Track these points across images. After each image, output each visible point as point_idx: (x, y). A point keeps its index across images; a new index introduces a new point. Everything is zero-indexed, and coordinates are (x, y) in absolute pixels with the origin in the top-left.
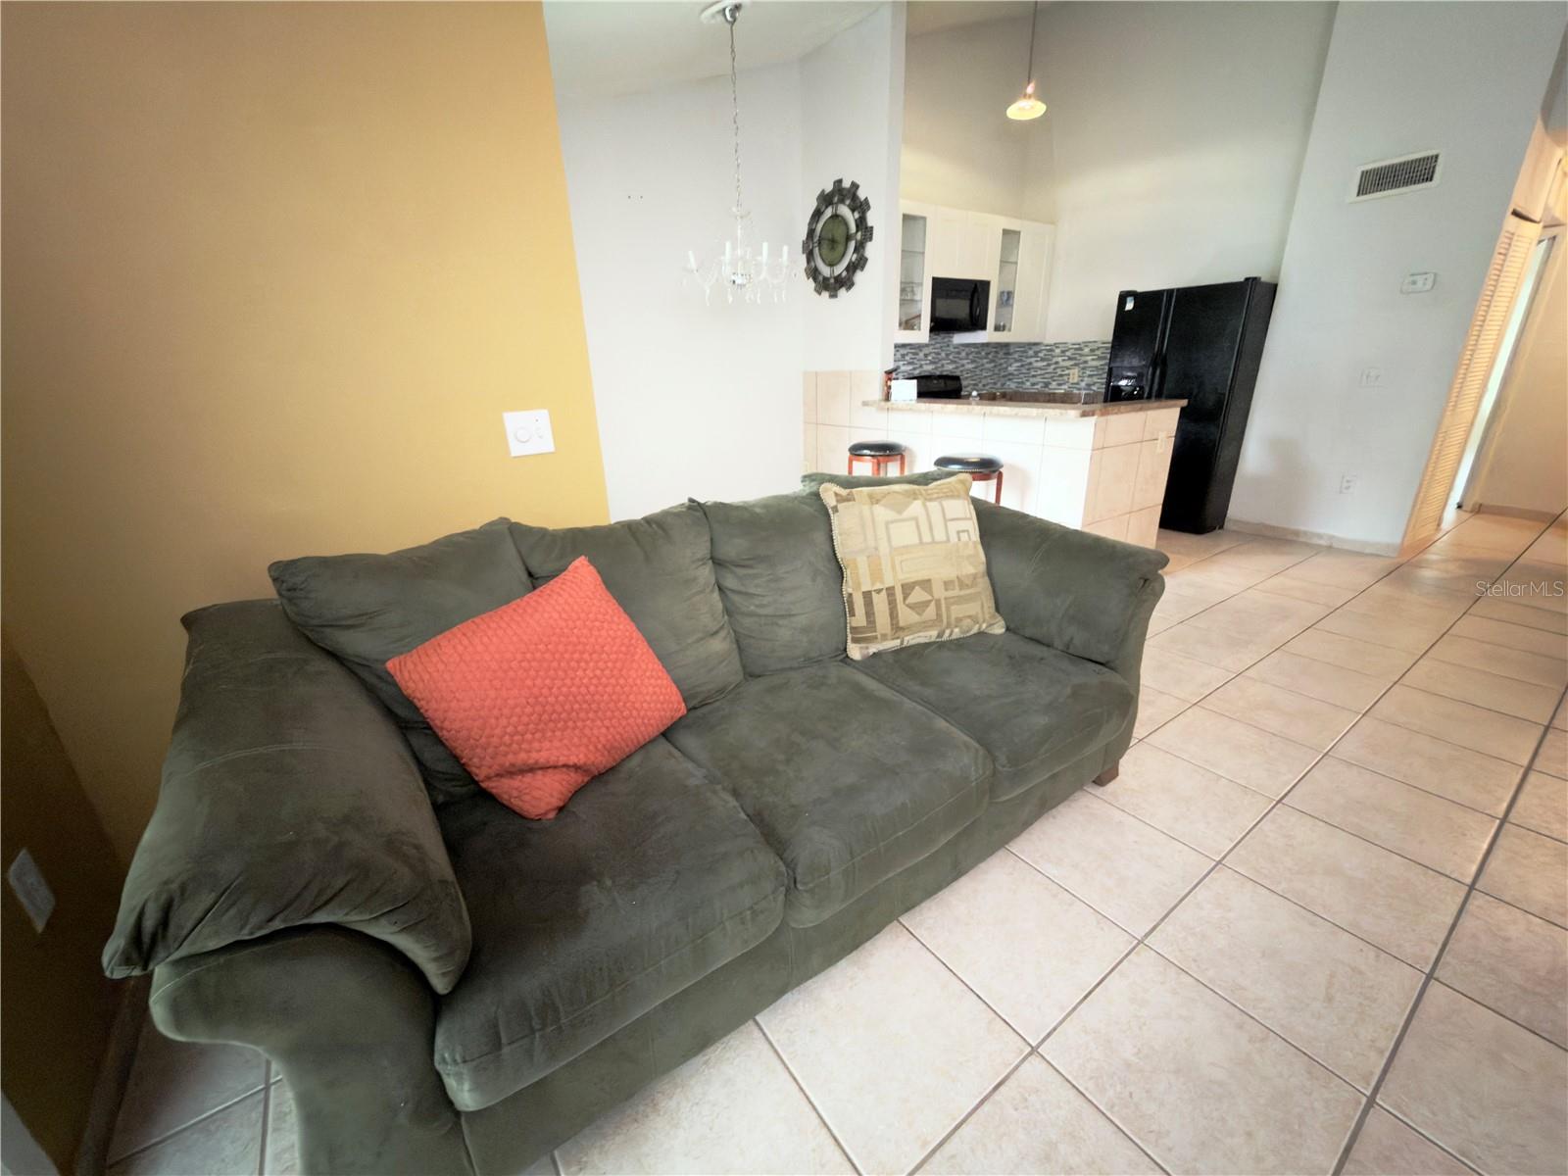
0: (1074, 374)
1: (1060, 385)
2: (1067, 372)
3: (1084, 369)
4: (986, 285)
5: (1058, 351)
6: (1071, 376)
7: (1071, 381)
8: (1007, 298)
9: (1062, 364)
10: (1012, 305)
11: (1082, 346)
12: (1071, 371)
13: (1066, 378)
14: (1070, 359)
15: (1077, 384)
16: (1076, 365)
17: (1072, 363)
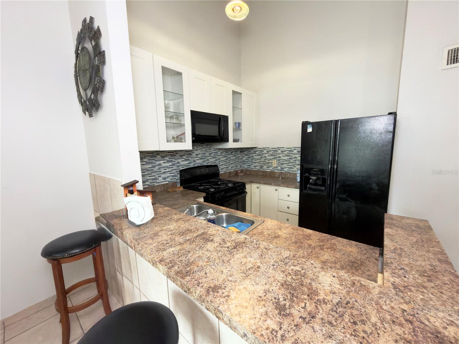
0: (274, 163)
1: (268, 167)
2: (270, 161)
3: (279, 160)
4: (226, 118)
5: (265, 151)
6: (273, 164)
7: (273, 166)
8: (238, 126)
9: (268, 157)
10: (241, 129)
11: (277, 149)
12: (273, 161)
13: (270, 164)
14: (271, 155)
15: (277, 167)
16: (275, 158)
17: (273, 157)
